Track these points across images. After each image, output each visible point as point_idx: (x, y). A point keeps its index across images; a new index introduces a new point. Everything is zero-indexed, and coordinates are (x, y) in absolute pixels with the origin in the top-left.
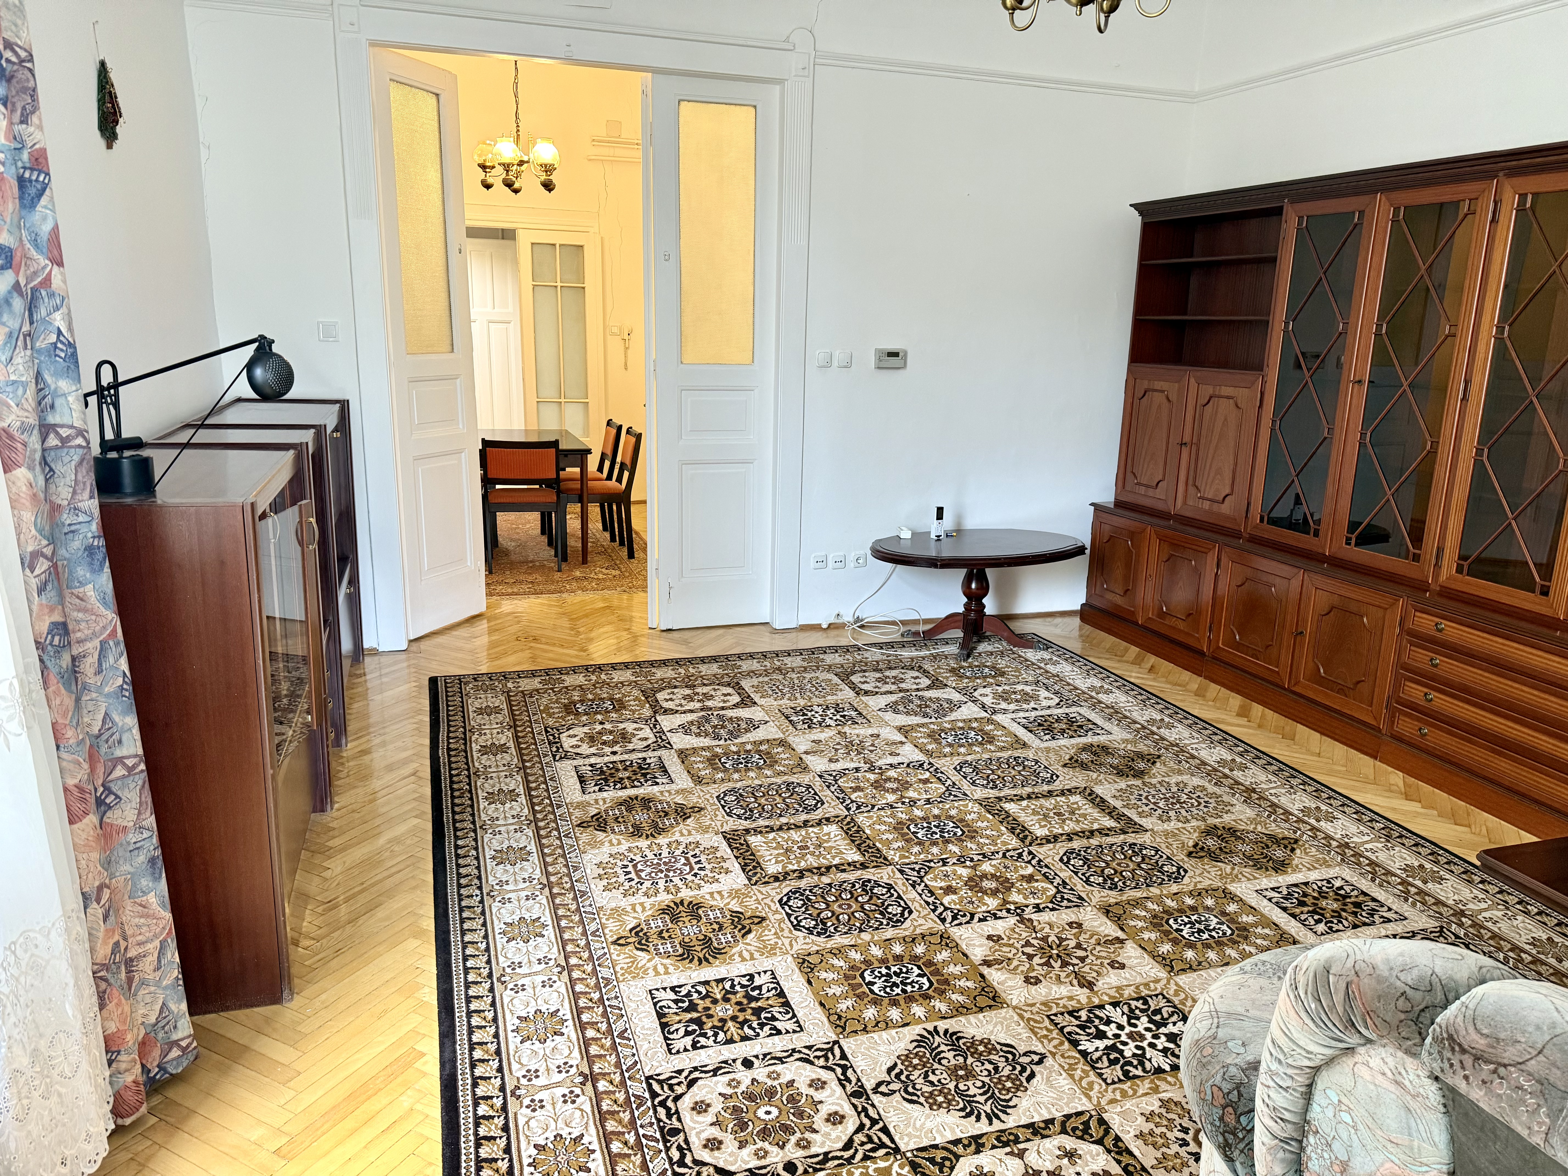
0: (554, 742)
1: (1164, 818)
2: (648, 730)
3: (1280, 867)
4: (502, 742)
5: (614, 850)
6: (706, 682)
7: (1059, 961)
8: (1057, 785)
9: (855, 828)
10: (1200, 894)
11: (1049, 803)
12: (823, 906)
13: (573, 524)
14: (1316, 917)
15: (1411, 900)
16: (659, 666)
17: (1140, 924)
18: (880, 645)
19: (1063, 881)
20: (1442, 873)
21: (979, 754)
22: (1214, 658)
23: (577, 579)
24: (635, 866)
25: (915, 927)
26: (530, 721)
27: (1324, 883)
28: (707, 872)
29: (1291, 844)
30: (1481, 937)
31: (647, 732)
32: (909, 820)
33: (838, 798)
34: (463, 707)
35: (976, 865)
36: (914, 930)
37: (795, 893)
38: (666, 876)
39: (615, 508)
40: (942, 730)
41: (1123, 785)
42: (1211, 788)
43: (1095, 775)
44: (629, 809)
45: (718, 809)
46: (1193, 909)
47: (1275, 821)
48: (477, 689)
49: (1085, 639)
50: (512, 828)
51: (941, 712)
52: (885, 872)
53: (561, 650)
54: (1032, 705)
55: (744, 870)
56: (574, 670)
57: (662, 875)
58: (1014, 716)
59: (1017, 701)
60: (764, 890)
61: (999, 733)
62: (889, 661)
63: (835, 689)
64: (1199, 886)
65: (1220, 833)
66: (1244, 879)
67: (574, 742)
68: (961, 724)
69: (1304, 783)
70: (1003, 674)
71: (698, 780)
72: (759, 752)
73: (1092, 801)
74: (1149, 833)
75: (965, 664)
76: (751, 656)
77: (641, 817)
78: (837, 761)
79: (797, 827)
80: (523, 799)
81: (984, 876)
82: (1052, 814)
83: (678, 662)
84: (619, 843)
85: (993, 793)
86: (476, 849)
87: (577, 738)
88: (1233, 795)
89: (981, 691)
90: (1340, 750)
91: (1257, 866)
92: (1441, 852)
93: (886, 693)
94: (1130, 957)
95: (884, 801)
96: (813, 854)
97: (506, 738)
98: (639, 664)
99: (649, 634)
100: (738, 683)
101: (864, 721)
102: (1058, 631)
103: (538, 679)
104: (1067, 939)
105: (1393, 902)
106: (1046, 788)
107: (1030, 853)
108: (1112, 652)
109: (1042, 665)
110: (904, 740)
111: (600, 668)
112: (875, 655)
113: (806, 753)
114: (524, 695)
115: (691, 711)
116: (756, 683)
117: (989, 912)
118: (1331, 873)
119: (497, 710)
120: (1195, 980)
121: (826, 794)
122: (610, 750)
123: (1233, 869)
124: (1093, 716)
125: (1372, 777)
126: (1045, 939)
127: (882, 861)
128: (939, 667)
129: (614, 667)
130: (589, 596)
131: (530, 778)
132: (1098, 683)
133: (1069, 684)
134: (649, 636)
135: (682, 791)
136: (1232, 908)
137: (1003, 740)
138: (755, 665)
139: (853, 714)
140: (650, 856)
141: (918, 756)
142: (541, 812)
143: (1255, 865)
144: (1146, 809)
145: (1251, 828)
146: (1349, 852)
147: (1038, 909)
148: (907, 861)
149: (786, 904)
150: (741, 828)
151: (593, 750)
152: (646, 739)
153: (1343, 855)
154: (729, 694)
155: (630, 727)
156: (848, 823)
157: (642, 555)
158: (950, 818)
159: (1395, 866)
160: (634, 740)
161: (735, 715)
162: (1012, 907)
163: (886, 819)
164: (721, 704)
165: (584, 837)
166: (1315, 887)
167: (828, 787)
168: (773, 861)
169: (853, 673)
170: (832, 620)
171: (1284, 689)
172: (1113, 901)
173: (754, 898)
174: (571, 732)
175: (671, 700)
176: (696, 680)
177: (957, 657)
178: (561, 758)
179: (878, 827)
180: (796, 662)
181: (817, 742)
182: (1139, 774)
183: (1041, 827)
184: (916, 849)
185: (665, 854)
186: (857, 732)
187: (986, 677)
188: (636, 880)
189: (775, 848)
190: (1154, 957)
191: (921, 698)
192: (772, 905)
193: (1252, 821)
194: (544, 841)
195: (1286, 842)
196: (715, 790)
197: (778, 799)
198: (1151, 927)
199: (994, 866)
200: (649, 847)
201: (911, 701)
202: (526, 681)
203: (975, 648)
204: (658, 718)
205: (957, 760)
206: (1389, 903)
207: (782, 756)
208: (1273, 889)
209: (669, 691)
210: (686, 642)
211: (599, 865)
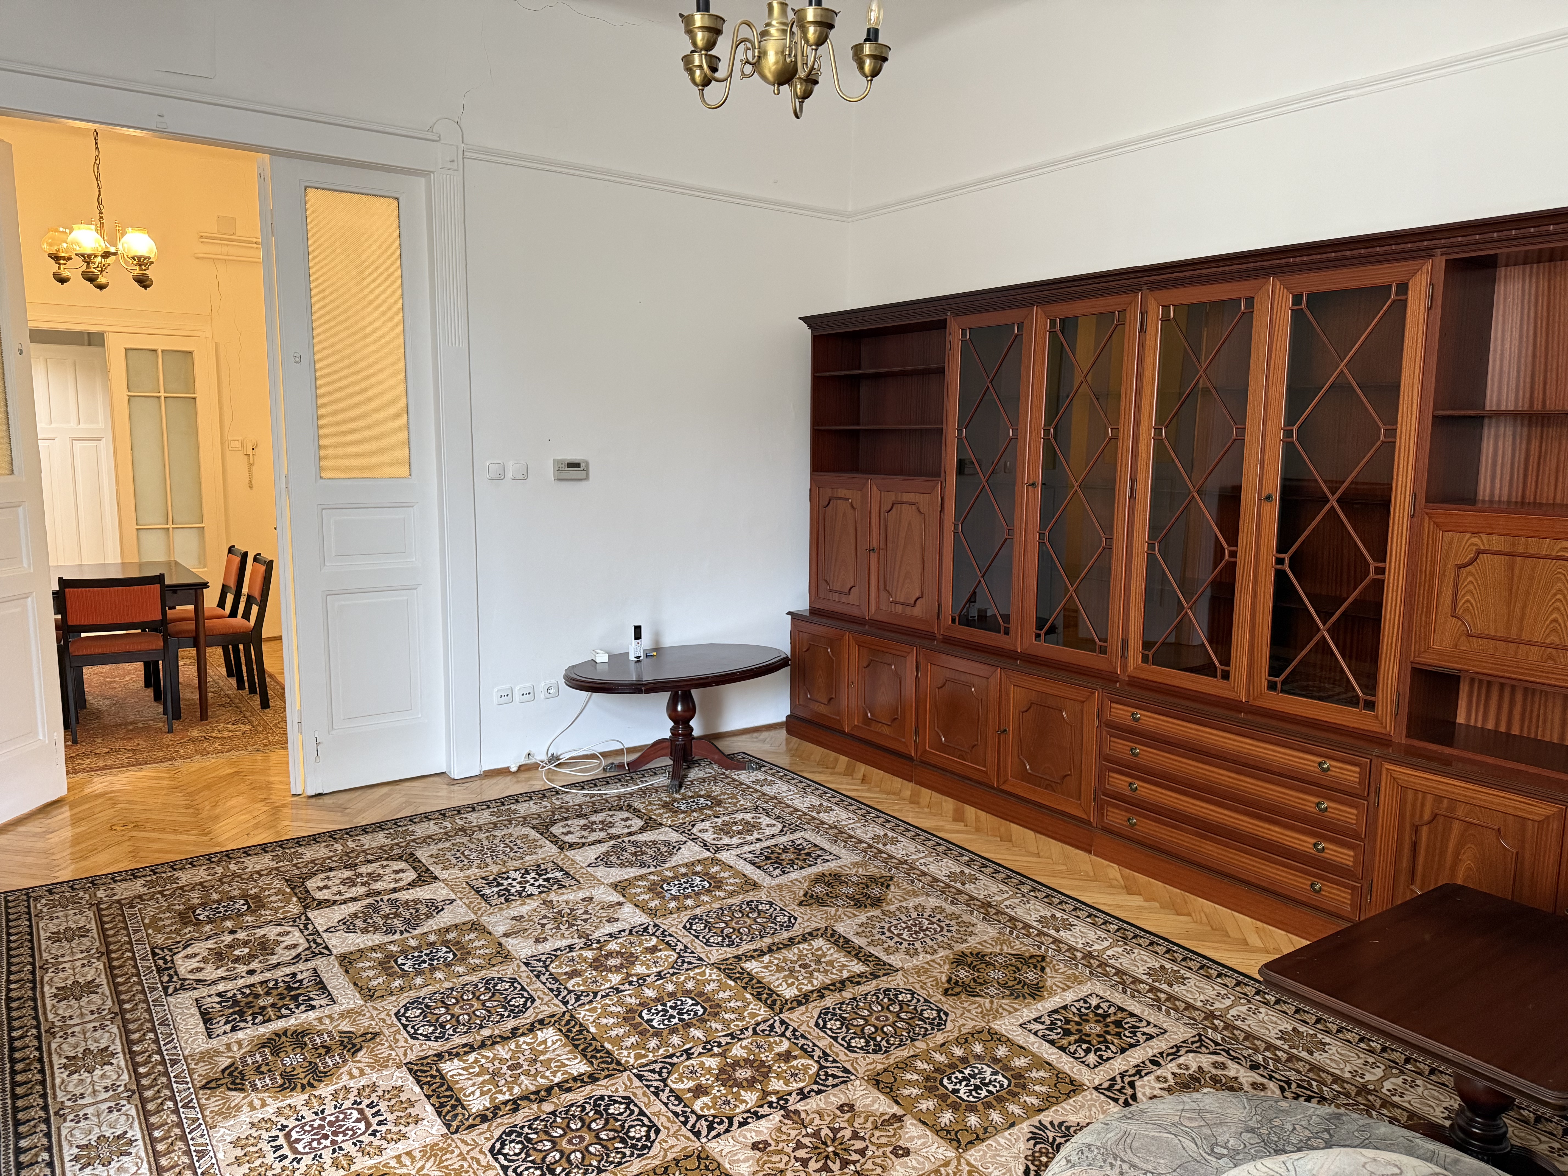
0: (166, 969)
1: (912, 953)
2: (297, 934)
3: (1036, 991)
4: (89, 978)
5: (258, 1115)
6: (370, 857)
7: (838, 1161)
8: (797, 930)
9: (577, 1028)
10: (966, 1039)
11: (791, 954)
12: (548, 1145)
13: (187, 669)
14: (1085, 1046)
15: (1164, 1008)
16: (308, 844)
17: (915, 1091)
18: (581, 785)
19: (824, 1053)
20: (1182, 972)
21: (708, 904)
22: (922, 762)
23: (194, 740)
24: (288, 1136)
25: (666, 1151)
26: (130, 942)
27: (1081, 1003)
28: (390, 1126)
29: (1039, 962)
30: (1236, 1039)
31: (296, 937)
32: (640, 1004)
33: (552, 990)
34: (31, 934)
35: (725, 1051)
36: (665, 1156)
37: (509, 1134)
38: (334, 1142)
39: (241, 647)
40: (664, 881)
41: (863, 918)
42: (950, 909)
43: (833, 910)
44: (275, 1052)
45: (398, 1032)
46: (964, 1060)
47: (1018, 937)
48: (52, 905)
49: (793, 753)
50: (104, 1106)
51: (660, 858)
52: (620, 1081)
53: (173, 837)
54: (756, 835)
55: (439, 1114)
56: (192, 862)
57: (327, 1143)
58: (738, 851)
59: (739, 833)
60: (468, 1138)
61: (726, 874)
62: (594, 803)
63: (534, 846)
64: (964, 1031)
65: (969, 960)
66: (1005, 1013)
67: (194, 963)
68: (683, 870)
69: (1034, 890)
70: (719, 803)
71: (369, 994)
72: (446, 943)
73: (836, 943)
74: (900, 973)
75: (677, 796)
76: (427, 817)
77: (293, 1059)
78: (545, 939)
79: (504, 1039)
80: (120, 1060)
81: (736, 1064)
82: (797, 968)
83: (332, 835)
84: (264, 1105)
85: (730, 952)
86: (49, 1149)
87: (198, 958)
88: (972, 913)
89: (700, 826)
90: (1055, 848)
91: (1015, 995)
92: (1175, 948)
93: (594, 843)
94: (912, 1139)
95: (608, 985)
96: (527, 1073)
97: (95, 972)
98: (281, 844)
99: (292, 803)
100: (412, 854)
101: (573, 882)
102: (767, 747)
103: (142, 881)
104: (841, 1129)
105: (1149, 1014)
106: (786, 935)
107: (782, 1022)
108: (823, 765)
109: (758, 787)
110: (622, 899)
111: (228, 855)
112: (576, 797)
113: (506, 935)
114: (122, 905)
115: (354, 899)
116: (435, 852)
117: (748, 1111)
118: (1085, 989)
119: (82, 932)
120: (985, 1153)
121: (536, 988)
122: (246, 968)
123: (992, 1002)
124: (819, 840)
125: (1092, 874)
126: (816, 1134)
127: (614, 1067)
128: (650, 804)
129: (246, 852)
130: (212, 761)
131: (131, 1026)
132: (816, 802)
133: (788, 806)
134: (295, 806)
135: (347, 1014)
136: (1002, 1051)
137: (732, 883)
138: (431, 828)
139: (558, 874)
140: (309, 1116)
141: (641, 919)
142: (147, 1074)
143: (1012, 994)
144: (891, 943)
145: (997, 950)
146: (1095, 963)
147: (803, 1095)
148: (644, 1061)
149: (500, 1152)
150: (431, 1053)
151: (221, 972)
152: (295, 946)
153: (1090, 966)
154: (402, 871)
155: (271, 932)
156: (568, 1022)
157: (279, 702)
158: (687, 993)
159: (1140, 971)
160: (279, 950)
161: (410, 897)
162: (774, 1099)
163: (613, 1008)
164: (393, 885)
165: (213, 1103)
166: (1075, 1011)
167: (538, 977)
168: (478, 1093)
169: (553, 823)
170: (523, 761)
171: (993, 788)
172: (880, 1067)
173: (457, 1152)
174: (189, 950)
175: (326, 887)
176: (357, 857)
177: (668, 789)
178: (176, 990)
179: (604, 1021)
180: (484, 817)
181: (518, 918)
182: (877, 902)
183: (789, 985)
184: (653, 1043)
185: (329, 1109)
186: (565, 897)
187: (702, 809)
188: (291, 1156)
189: (478, 1075)
190: (937, 1132)
191: (635, 844)
192: (481, 1157)
193: (997, 940)
194: (153, 1120)
195: (1034, 961)
196: (392, 1005)
197: (476, 1005)
198: (926, 1094)
199: (745, 1048)
200: (307, 1103)
201: (624, 849)
202: (124, 885)
203: (686, 776)
204: (310, 915)
205: (685, 917)
206: (1145, 1015)
207: (477, 944)
208: (1035, 1020)
209: (323, 876)
210: (342, 809)
211: (235, 1144)
